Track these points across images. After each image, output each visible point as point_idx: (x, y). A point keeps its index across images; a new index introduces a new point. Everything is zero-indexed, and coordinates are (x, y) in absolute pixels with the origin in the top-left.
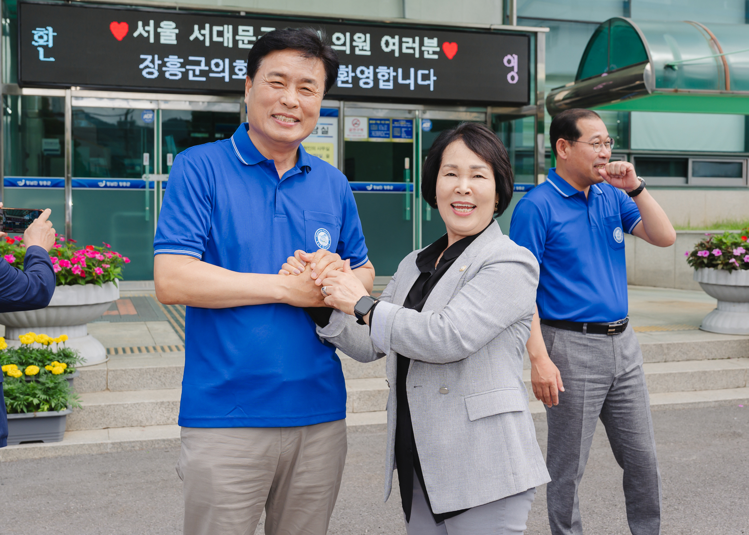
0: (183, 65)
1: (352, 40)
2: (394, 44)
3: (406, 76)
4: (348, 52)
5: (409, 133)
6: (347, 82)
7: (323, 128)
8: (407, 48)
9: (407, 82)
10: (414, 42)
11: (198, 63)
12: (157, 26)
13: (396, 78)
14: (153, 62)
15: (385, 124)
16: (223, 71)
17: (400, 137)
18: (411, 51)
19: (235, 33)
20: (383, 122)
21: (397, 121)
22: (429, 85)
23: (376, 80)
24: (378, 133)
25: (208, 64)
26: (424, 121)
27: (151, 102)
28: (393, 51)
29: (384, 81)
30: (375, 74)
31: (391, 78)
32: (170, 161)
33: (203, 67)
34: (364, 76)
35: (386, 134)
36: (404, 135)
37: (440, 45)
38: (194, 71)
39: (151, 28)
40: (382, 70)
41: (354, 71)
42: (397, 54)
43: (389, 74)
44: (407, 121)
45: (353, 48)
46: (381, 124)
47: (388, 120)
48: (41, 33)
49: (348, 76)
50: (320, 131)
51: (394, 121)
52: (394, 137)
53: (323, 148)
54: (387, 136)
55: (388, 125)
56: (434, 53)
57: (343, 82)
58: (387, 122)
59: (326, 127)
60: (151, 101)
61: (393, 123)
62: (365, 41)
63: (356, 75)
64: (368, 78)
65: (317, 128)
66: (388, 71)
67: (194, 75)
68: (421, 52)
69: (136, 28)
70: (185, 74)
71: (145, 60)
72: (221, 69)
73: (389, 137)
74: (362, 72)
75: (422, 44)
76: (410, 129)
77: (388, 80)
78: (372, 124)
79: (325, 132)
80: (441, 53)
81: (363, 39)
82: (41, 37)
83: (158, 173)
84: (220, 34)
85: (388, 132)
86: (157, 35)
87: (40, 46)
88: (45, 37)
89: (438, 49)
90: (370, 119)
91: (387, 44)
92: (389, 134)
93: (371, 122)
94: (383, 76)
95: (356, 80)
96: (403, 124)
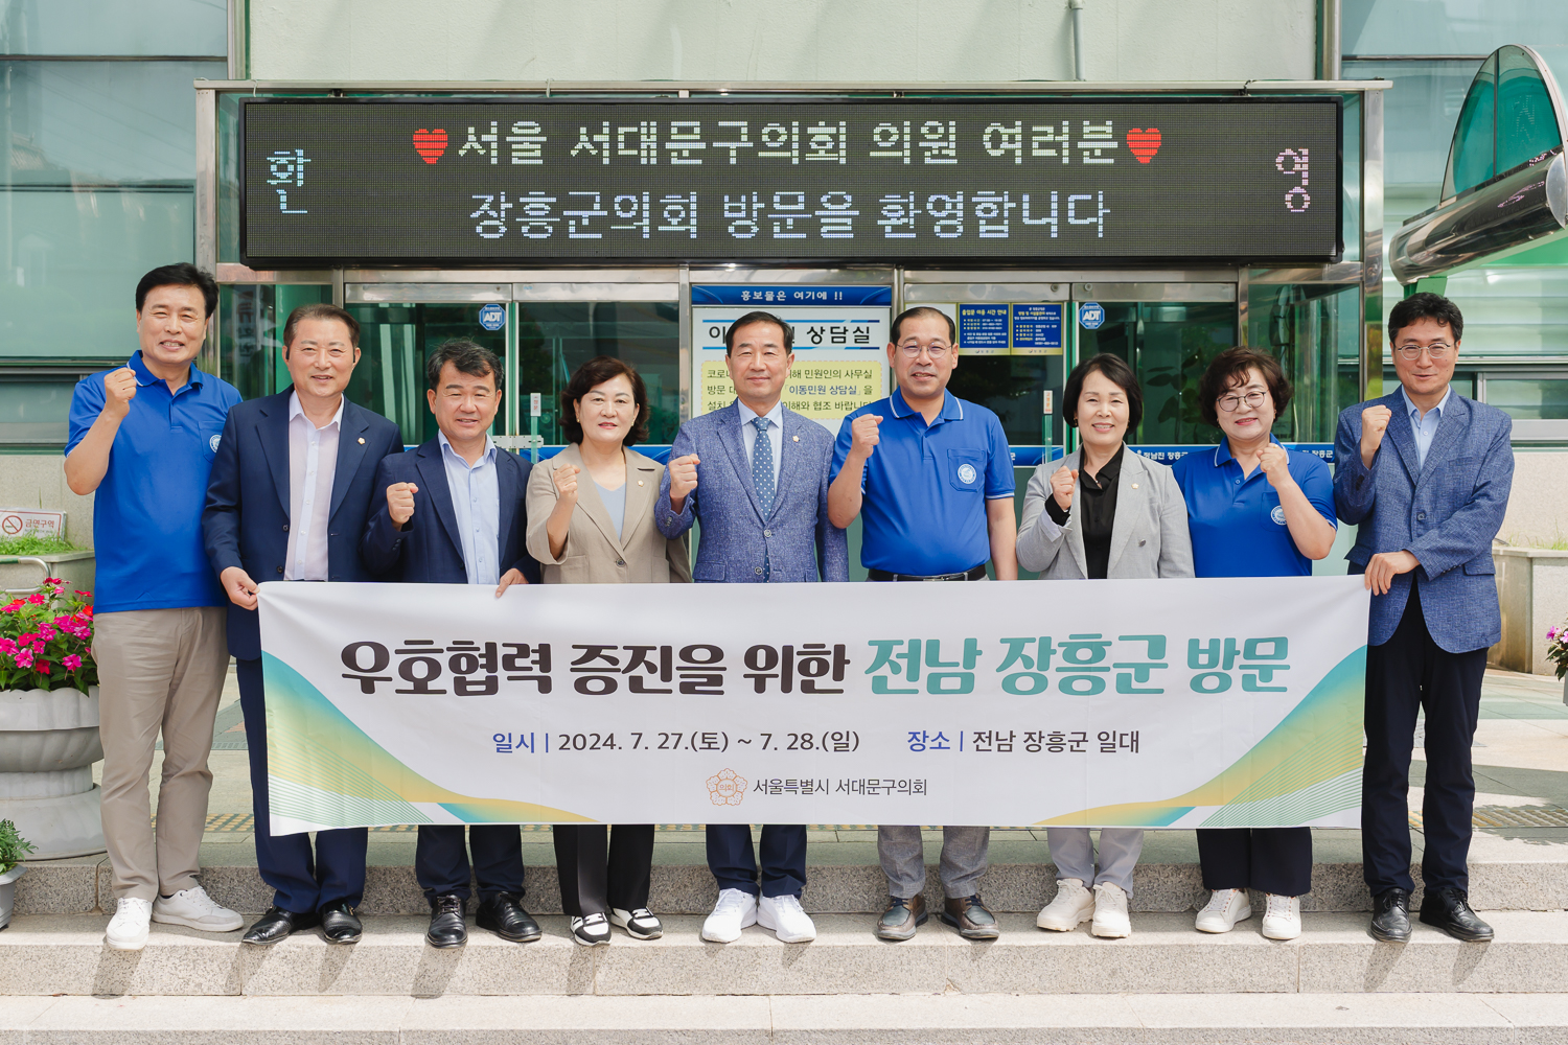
0: (555, 210)
1: (917, 137)
2: (1012, 139)
3: (1041, 209)
4: (907, 162)
5: (1053, 336)
6: (904, 228)
7: (858, 329)
8: (1043, 145)
9: (1044, 221)
10: (1058, 132)
11: (587, 204)
12: (504, 132)
13: (1016, 214)
14: (495, 206)
15: (997, 316)
16: (639, 217)
17: (1031, 344)
18: (1052, 153)
19: (664, 136)
20: (992, 312)
21: (1025, 308)
22: (1096, 225)
23: (971, 220)
24: (981, 338)
25: (607, 204)
26: (1086, 307)
27: (498, 289)
28: (1010, 153)
29: (990, 222)
30: (969, 207)
31: (1006, 214)
32: (536, 408)
33: (597, 211)
34: (944, 214)
35: (998, 338)
36: (1040, 338)
37: (1119, 134)
38: (579, 219)
39: (491, 137)
40: (986, 201)
41: (921, 203)
42: (1018, 161)
43: (1000, 205)
44: (1049, 308)
45: (918, 153)
46: (987, 316)
47: (1005, 307)
48: (283, 161)
49: (907, 215)
50: (850, 337)
51: (1018, 308)
52: (1018, 344)
53: (858, 373)
54: (1004, 342)
55: (1005, 318)
56: (1106, 153)
57: (896, 229)
58: (1000, 312)
59: (863, 327)
60: (498, 286)
61: (1016, 314)
62: (945, 138)
63: (926, 211)
64: (952, 217)
65: (845, 330)
66: (1000, 199)
67: (580, 229)
68: (1076, 154)
69: (464, 139)
70: (561, 229)
71: (483, 201)
72: (632, 214)
73: (1006, 346)
74: (939, 205)
75: (1077, 134)
76: (1054, 326)
77: (998, 220)
78: (967, 317)
79: (862, 339)
80: (1121, 154)
81: (941, 132)
82: (282, 168)
83: (513, 434)
84: (633, 141)
85: (1004, 334)
86: (505, 149)
87: (280, 186)
88: (291, 168)
89: (1115, 145)
90: (963, 307)
91: (996, 140)
92: (1006, 338)
93: (964, 313)
94: (987, 210)
95: (925, 223)
96: (1038, 314)
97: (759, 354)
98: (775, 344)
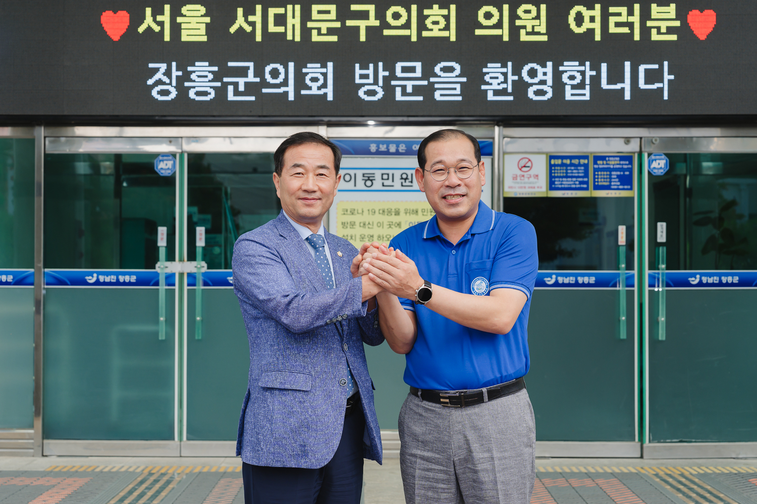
0: (217, 77)
1: (514, 16)
2: (592, 19)
3: (616, 76)
4: (506, 38)
5: (626, 181)
6: (504, 92)
8: (618, 25)
9: (618, 86)
10: (631, 13)
11: (243, 72)
12: (176, 13)
13: (596, 80)
14: (168, 73)
15: (579, 165)
16: (285, 83)
17: (608, 188)
18: (626, 30)
19: (306, 16)
20: (576, 161)
21: (603, 158)
22: (661, 90)
23: (558, 86)
24: (567, 182)
25: (259, 72)
26: (653, 157)
27: (170, 142)
28: (591, 32)
29: (574, 87)
30: (557, 75)
31: (588, 81)
32: (200, 239)
33: (251, 78)
34: (536, 80)
35: (581, 183)
36: (616, 183)
37: (681, 15)
38: (236, 85)
39: (166, 18)
40: (570, 67)
41: (517, 71)
42: (598, 37)
43: (583, 73)
44: (622, 158)
45: (515, 31)
46: (572, 165)
47: (586, 157)
49: (506, 81)
51: (597, 158)
52: (597, 188)
54: (585, 186)
55: (586, 166)
56: (670, 30)
57: (496, 93)
58: (583, 161)
60: (170, 140)
61: (595, 163)
62: (538, 17)
63: (521, 78)
64: (543, 82)
66: (582, 68)
67: (237, 93)
68: (645, 31)
69: (142, 18)
70: (221, 92)
71: (157, 70)
72: (277, 81)
73: (587, 189)
74: (533, 73)
75: (646, 15)
76: (627, 173)
77: (581, 86)
78: (555, 165)
80: (684, 31)
81: (534, 13)
83: (181, 260)
84: (281, 20)
85: (586, 179)
86: (176, 29)
89: (677, 24)
90: (552, 157)
91: (579, 19)
92: (587, 183)
93: (553, 162)
94: (572, 78)
95: (521, 87)
96: (614, 163)
97: (311, 175)
98: (328, 165)
